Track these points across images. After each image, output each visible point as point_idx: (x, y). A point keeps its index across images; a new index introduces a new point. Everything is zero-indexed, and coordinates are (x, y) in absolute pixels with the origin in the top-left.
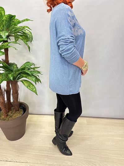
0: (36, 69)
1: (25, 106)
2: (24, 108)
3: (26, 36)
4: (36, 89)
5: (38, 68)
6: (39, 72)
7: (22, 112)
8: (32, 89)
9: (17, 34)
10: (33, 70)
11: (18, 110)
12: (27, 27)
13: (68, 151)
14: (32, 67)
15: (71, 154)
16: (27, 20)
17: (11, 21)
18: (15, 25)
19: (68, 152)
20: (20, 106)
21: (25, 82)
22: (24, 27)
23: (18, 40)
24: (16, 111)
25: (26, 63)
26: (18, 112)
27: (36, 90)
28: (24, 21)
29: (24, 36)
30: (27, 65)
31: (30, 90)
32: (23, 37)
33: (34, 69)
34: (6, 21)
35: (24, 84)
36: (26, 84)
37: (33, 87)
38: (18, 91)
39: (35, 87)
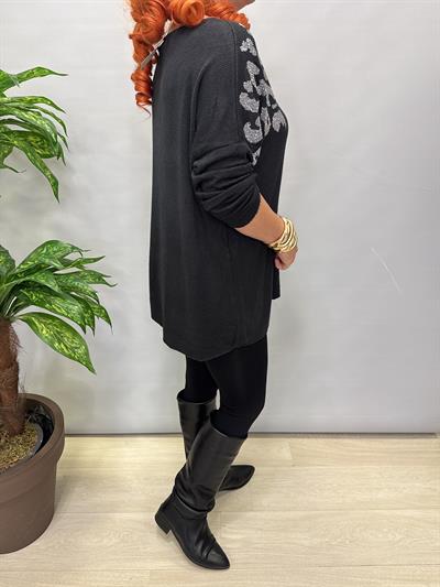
0: (88, 266)
1: (47, 410)
2: (44, 419)
3: (42, 138)
4: (86, 348)
5: (95, 260)
6: (99, 278)
7: (37, 438)
8: (72, 349)
9: (5, 128)
10: (75, 269)
11: (22, 432)
12: (44, 100)
13: (213, 552)
14: (73, 257)
15: (224, 564)
16: (42, 72)
19: (213, 557)
20: (30, 412)
21: (40, 322)
22: (31, 102)
23: (10, 152)
24: (12, 434)
25: (43, 246)
26: (21, 438)
27: (87, 354)
28: (30, 75)
29: (34, 134)
30: (47, 254)
31: (64, 354)
32: (31, 138)
33: (78, 264)
35: (36, 331)
36: (44, 332)
37: (73, 342)
38: (16, 357)
39: (82, 341)
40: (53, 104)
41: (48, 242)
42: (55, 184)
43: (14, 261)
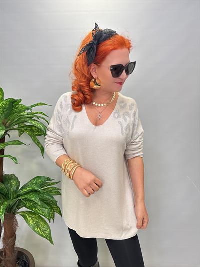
1: (27, 258)
2: (25, 263)
4: (50, 230)
5: (57, 183)
8: (43, 231)
9: (24, 124)
12: (41, 113)
16: (41, 104)
17: (13, 107)
18: (20, 111)
20: (19, 259)
21: (30, 217)
27: (50, 234)
31: (39, 234)
34: (5, 108)
35: (27, 222)
36: (31, 222)
37: (44, 227)
38: (16, 231)
39: (49, 227)
40: (44, 114)
41: (37, 177)
42: (43, 150)
43: (20, 182)
